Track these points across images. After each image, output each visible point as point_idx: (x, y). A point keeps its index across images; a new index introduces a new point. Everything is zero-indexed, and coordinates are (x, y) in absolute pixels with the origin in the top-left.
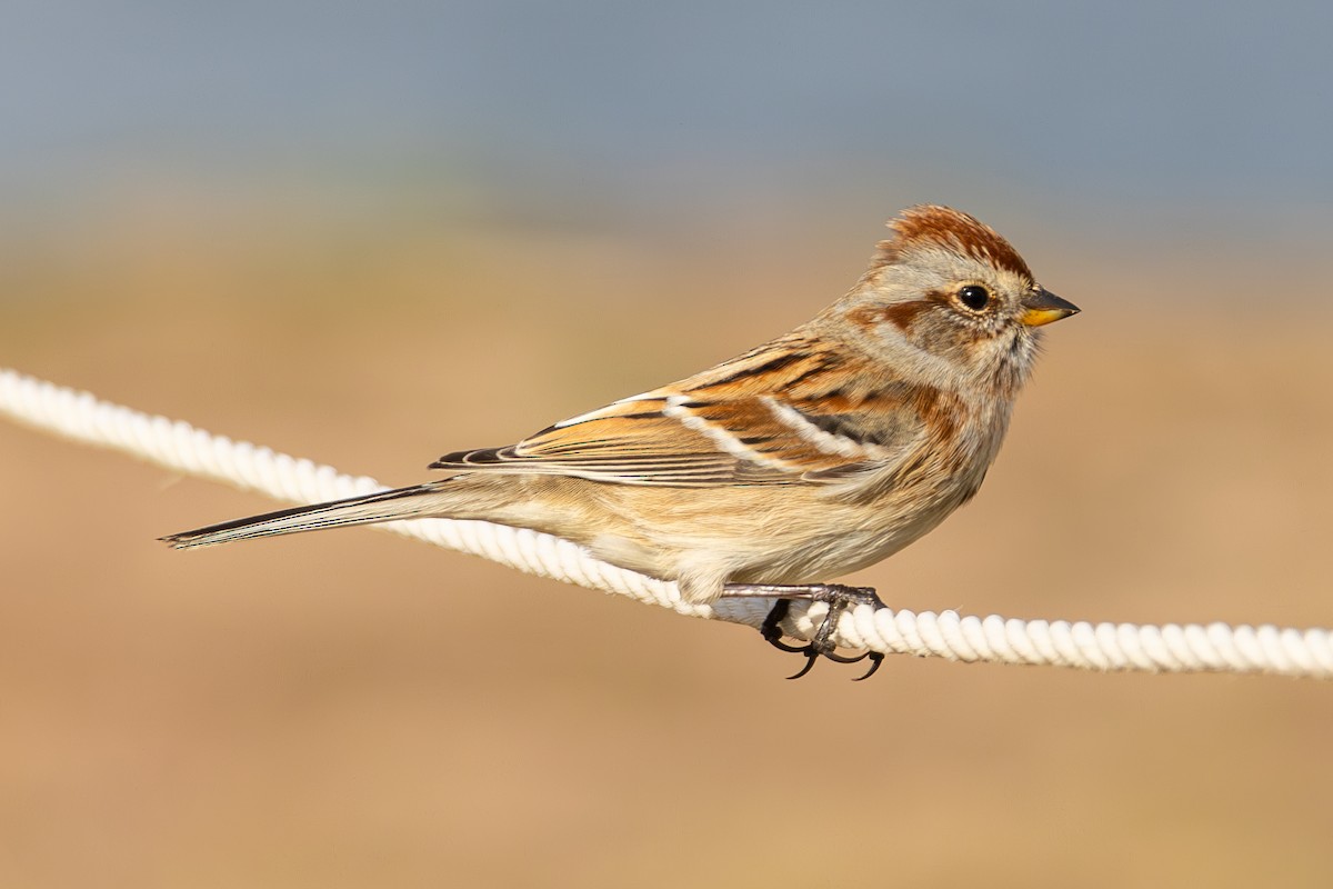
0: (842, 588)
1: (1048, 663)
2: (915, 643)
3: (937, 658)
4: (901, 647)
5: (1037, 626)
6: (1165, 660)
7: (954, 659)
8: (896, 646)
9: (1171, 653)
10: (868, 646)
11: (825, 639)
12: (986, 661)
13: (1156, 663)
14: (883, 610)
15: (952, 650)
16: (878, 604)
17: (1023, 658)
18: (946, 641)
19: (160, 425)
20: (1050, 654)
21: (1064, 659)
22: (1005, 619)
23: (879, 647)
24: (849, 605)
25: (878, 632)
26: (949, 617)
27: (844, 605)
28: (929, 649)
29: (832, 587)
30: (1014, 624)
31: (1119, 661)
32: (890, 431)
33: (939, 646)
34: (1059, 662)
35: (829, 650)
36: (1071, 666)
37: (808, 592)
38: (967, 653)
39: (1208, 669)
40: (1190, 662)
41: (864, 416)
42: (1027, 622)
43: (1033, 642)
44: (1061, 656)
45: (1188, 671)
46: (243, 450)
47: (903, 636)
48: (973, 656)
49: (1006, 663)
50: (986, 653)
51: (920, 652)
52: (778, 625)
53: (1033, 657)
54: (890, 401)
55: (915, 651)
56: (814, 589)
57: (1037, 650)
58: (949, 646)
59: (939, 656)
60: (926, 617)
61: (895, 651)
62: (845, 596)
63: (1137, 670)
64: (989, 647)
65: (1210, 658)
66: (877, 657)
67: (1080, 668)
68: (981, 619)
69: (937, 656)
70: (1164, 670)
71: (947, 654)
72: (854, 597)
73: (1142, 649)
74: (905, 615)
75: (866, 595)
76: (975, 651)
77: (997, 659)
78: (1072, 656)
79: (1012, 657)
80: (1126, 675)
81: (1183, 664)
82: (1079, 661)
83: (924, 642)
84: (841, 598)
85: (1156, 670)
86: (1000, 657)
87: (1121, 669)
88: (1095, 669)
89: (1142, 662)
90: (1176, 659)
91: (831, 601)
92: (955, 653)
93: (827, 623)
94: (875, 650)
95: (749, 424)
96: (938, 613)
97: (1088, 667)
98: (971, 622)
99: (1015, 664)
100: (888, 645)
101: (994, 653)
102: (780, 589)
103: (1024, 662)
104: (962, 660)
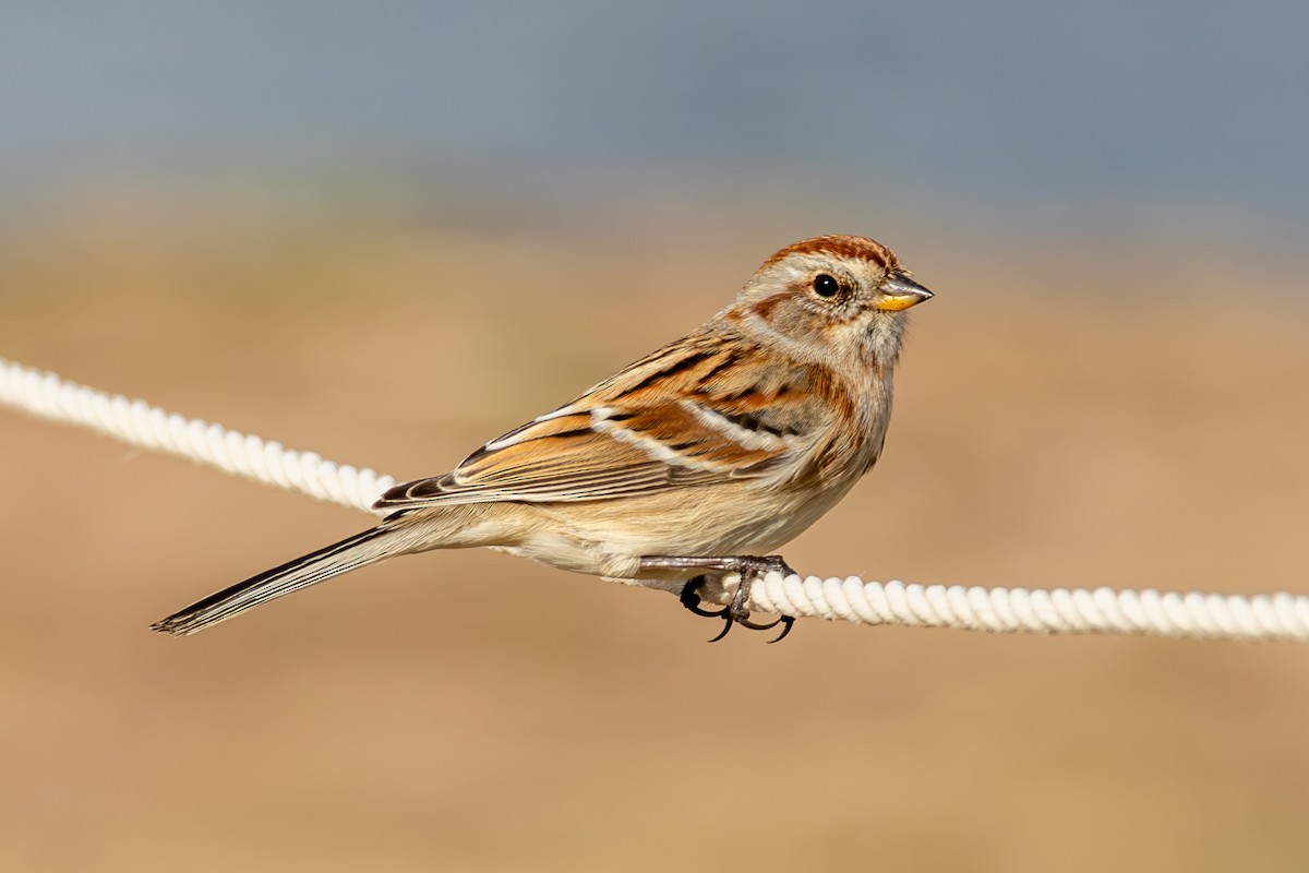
0: (751, 559)
1: (946, 625)
2: (822, 608)
3: (843, 621)
4: (809, 610)
5: (936, 591)
6: (1054, 621)
7: (859, 622)
8: (804, 610)
9: (1060, 615)
10: (779, 610)
11: (740, 607)
12: (888, 623)
13: (1047, 626)
14: (792, 577)
15: (856, 614)
16: (788, 571)
17: (923, 621)
18: (851, 606)
19: (119, 404)
20: (946, 615)
21: (962, 621)
22: (906, 584)
23: (789, 612)
24: (760, 572)
25: (787, 597)
26: (853, 583)
27: (754, 574)
28: (835, 613)
29: (743, 558)
30: (914, 589)
31: (1012, 623)
32: (805, 421)
33: (844, 610)
34: (956, 625)
35: (743, 618)
36: (968, 629)
37: (720, 563)
38: (869, 615)
39: (1095, 631)
40: (1078, 624)
41: (779, 410)
42: (926, 587)
43: (932, 606)
44: (958, 619)
45: (1076, 632)
46: (196, 426)
47: (811, 601)
48: (876, 620)
49: (908, 625)
50: (888, 616)
51: (827, 616)
52: (696, 592)
53: (932, 620)
54: (800, 393)
55: (823, 615)
56: (726, 560)
57: (935, 613)
58: (854, 611)
59: (845, 619)
60: (832, 583)
61: (804, 615)
62: (754, 566)
63: (1029, 631)
64: (891, 611)
65: (1096, 620)
66: (789, 620)
67: (977, 629)
68: (884, 584)
69: (841, 618)
70: (1054, 632)
71: (853, 617)
72: (764, 565)
73: (1034, 612)
74: (812, 581)
75: (775, 563)
76: (878, 615)
77: (898, 622)
78: (968, 619)
79: (912, 620)
80: (1018, 635)
81: (1072, 626)
82: (975, 625)
83: (831, 607)
84: (752, 567)
85: (1047, 631)
86: (901, 620)
87: (1014, 631)
88: (990, 631)
89: (1034, 624)
90: (1065, 622)
91: (743, 571)
92: (860, 617)
93: (740, 592)
94: (785, 614)
95: (677, 431)
96: (843, 579)
97: (984, 628)
98: (873, 587)
99: (915, 626)
100: (797, 609)
101: (896, 616)
102: (694, 560)
103: (922, 624)
104: (865, 622)
